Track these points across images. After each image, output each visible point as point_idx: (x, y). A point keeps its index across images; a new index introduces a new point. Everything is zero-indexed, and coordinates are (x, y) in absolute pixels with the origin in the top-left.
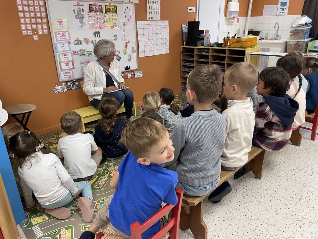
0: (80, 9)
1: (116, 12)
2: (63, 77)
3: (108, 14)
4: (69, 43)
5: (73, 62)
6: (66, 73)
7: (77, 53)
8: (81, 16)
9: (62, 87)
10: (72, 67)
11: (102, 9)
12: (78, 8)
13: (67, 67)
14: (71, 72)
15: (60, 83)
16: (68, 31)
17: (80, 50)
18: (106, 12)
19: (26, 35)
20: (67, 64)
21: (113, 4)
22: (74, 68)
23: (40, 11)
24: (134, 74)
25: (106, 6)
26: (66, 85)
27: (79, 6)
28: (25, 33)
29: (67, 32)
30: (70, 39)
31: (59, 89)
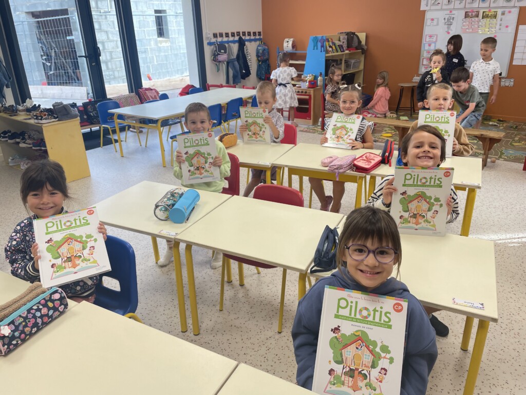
1: (495, 17)
2: (421, 70)
3: (485, 20)
6: (426, 67)
11: (478, 14)
18: (482, 18)
21: (493, 10)
25: (484, 12)
27: (450, 15)
29: (435, 36)
30: (436, 41)
31: (416, 79)
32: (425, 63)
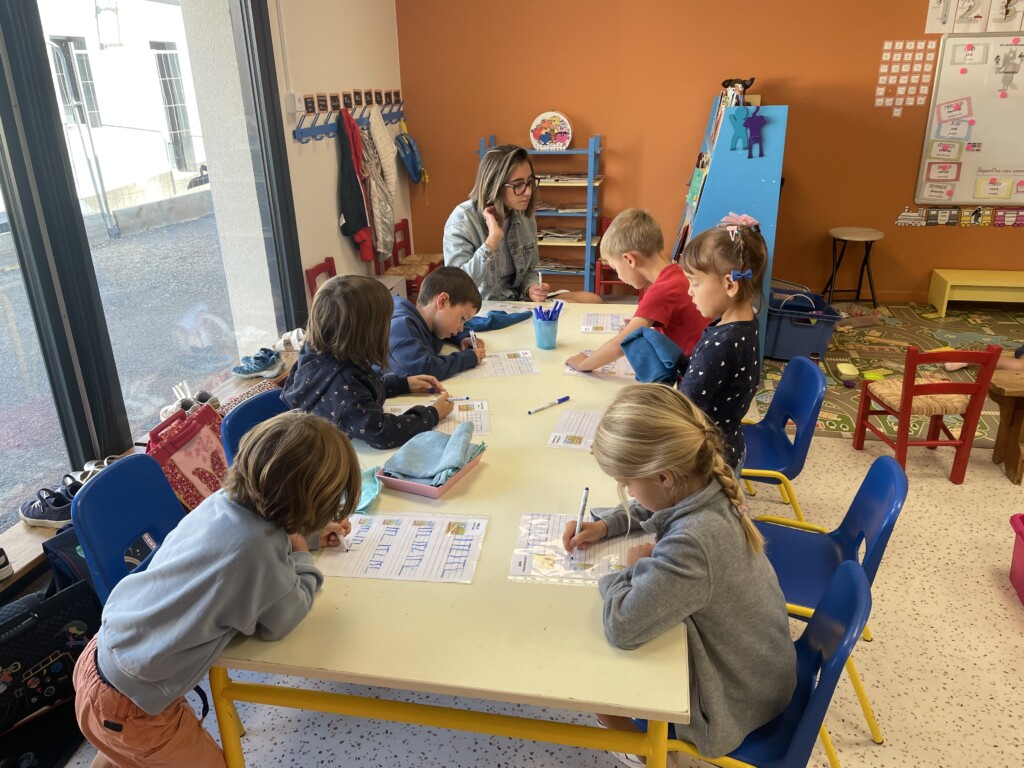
0: (1014, 53)
2: (926, 194)
4: (972, 123)
5: (959, 165)
6: (937, 186)
7: (976, 148)
8: (1010, 69)
9: (917, 214)
10: (954, 177)
12: (1011, 52)
13: (943, 174)
15: (915, 207)
16: (969, 99)
19: (879, 108)
20: (944, 169)
22: (957, 178)
23: (924, 62)
26: (928, 212)
27: (1014, 48)
28: (879, 102)
29: (965, 102)
31: (909, 218)
32: (935, 174)
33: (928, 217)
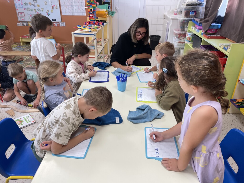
2: (20, 19)
4: (22, 4)
5: (24, 13)
6: (21, 18)
7: (25, 9)
10: (24, 15)
14: (23, 18)
15: (20, 22)
17: (27, 8)
22: (24, 16)
24: (59, 24)
30: (22, 2)
31: (19, 24)
32: (20, 15)
33: (22, 24)
